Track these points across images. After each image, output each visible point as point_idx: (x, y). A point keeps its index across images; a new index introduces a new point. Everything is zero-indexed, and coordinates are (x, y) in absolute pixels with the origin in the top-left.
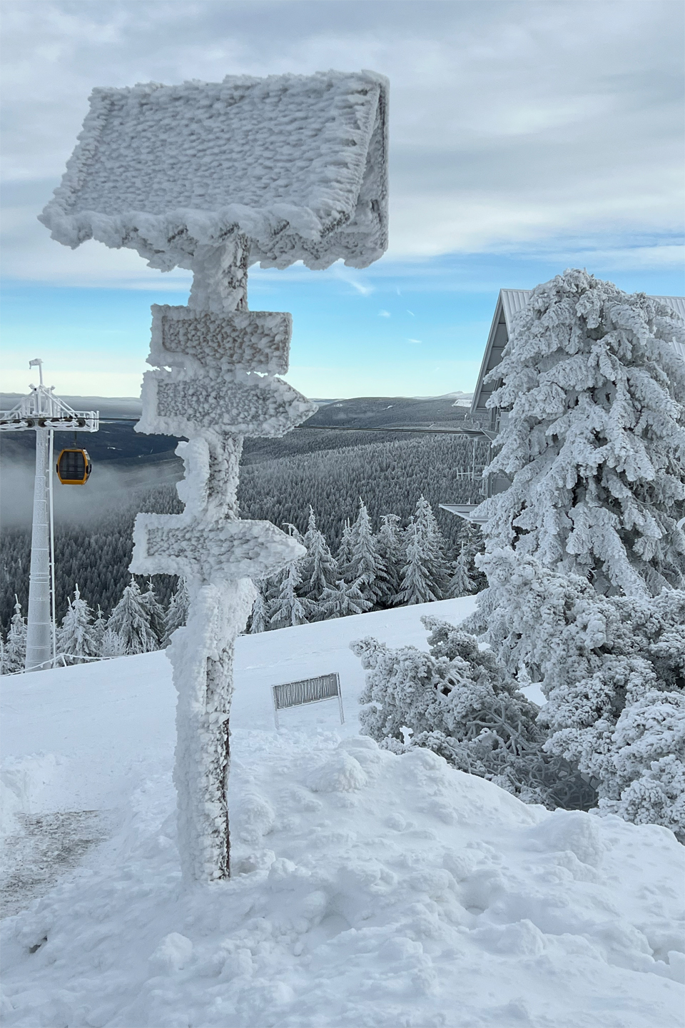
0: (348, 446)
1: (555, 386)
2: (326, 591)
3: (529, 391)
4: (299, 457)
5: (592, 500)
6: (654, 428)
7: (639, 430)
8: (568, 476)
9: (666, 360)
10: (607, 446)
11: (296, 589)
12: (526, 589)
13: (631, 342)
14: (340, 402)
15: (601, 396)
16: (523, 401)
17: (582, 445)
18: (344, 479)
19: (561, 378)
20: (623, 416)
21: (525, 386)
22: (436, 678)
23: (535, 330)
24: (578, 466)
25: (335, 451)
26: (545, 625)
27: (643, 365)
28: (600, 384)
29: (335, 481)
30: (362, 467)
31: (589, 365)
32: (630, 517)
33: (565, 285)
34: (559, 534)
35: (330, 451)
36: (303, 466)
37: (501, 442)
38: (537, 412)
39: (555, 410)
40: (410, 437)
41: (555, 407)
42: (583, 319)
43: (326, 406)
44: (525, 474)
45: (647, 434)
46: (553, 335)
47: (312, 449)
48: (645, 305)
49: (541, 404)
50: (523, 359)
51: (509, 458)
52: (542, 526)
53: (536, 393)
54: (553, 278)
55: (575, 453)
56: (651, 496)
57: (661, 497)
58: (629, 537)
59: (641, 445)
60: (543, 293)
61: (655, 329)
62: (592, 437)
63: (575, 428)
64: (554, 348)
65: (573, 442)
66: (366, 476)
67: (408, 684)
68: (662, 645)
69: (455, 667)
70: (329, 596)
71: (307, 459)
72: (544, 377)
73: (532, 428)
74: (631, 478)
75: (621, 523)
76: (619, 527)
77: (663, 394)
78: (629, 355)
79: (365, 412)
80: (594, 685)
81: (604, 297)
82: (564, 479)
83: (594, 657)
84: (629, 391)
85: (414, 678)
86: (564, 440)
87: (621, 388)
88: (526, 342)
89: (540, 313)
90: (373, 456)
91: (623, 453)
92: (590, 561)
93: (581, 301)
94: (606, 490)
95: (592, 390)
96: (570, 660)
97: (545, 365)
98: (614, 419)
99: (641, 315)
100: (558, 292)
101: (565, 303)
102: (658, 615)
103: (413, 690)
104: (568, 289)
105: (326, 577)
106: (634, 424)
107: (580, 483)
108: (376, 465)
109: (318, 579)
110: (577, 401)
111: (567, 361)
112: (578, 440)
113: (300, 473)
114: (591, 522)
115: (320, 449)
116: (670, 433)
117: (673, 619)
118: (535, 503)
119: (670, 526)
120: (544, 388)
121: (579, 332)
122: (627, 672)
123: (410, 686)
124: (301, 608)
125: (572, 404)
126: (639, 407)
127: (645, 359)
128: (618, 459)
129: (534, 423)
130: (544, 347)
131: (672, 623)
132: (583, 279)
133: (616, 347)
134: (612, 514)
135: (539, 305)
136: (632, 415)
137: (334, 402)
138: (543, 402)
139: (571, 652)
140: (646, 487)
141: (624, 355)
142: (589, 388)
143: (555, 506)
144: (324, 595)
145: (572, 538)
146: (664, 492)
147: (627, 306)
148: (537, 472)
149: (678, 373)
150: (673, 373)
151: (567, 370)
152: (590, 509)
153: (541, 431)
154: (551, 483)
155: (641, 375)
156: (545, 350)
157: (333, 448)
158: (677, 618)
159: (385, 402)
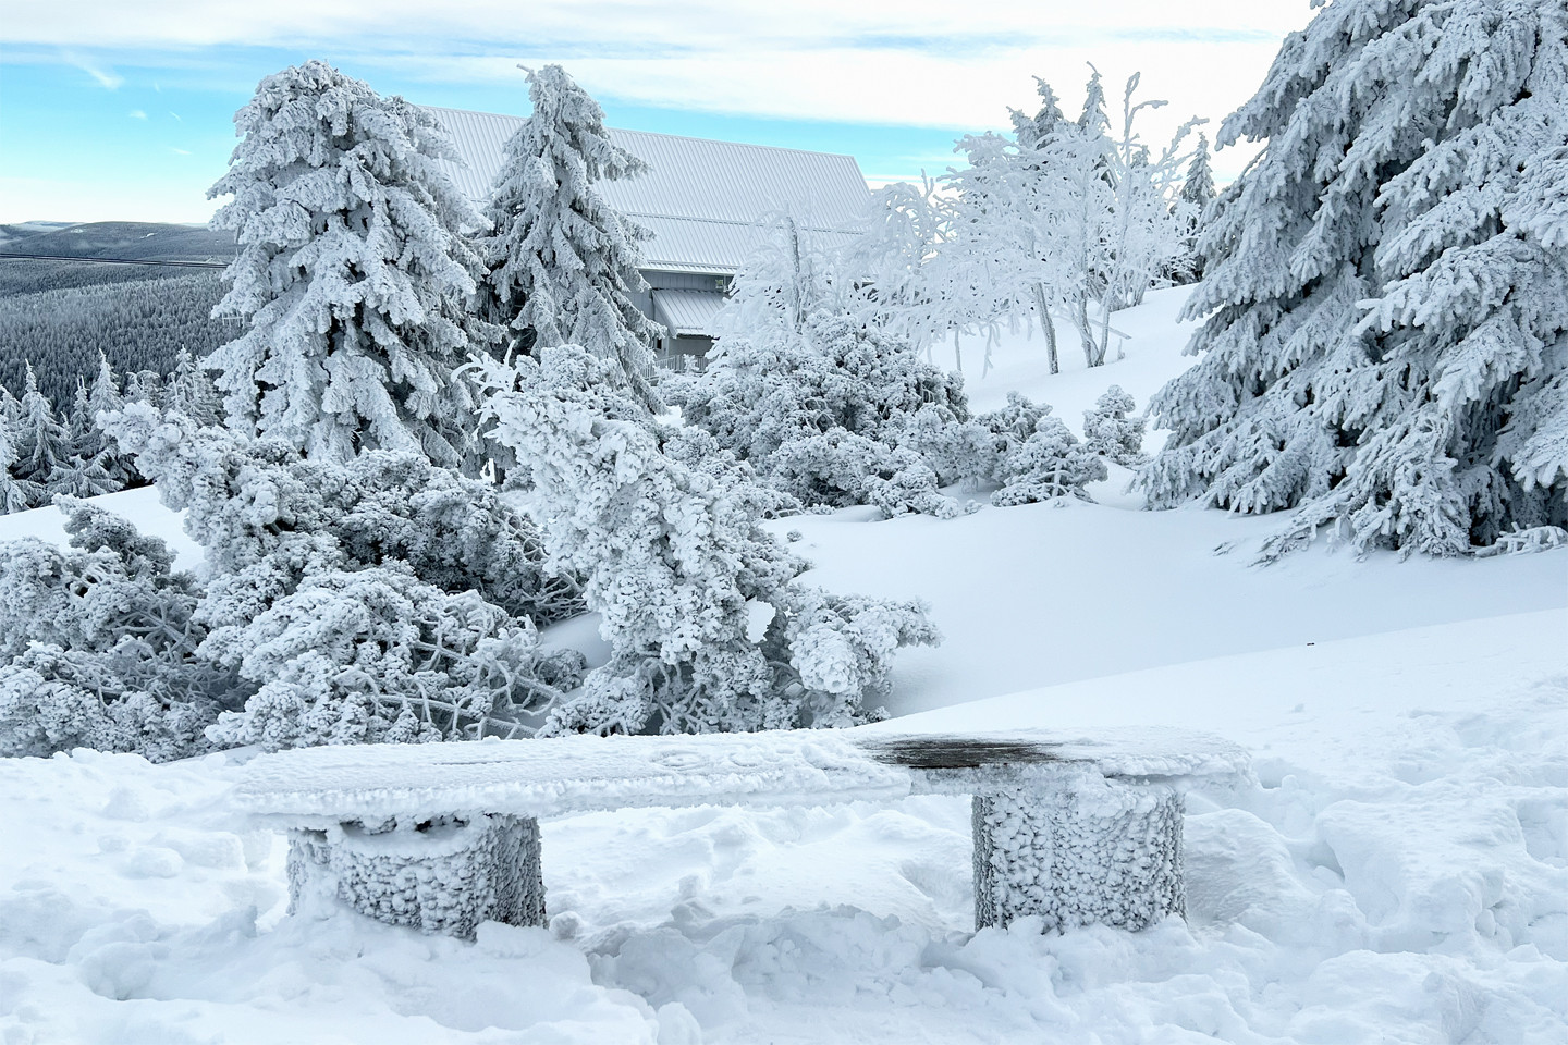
0: (95, 283)
1: (296, 206)
2: (56, 470)
3: (263, 209)
4: (25, 297)
5: (352, 347)
6: (422, 261)
7: (403, 263)
8: (320, 318)
9: (431, 179)
10: (365, 282)
11: (12, 469)
12: (172, 456)
13: (388, 156)
14: (80, 227)
15: (356, 219)
16: (256, 223)
17: (334, 279)
18: (93, 326)
19: (303, 196)
20: (382, 246)
21: (258, 204)
22: (67, 576)
23: (266, 133)
24: (331, 306)
25: (77, 290)
26: (199, 500)
27: (404, 185)
28: (353, 206)
29: (81, 330)
30: (117, 311)
31: (338, 181)
32: (398, 368)
33: (301, 79)
34: (313, 390)
35: (69, 290)
36: (32, 309)
37: (233, 274)
38: (275, 237)
39: (298, 236)
40: (181, 273)
41: (298, 232)
42: (327, 124)
43: (59, 232)
44: (265, 316)
45: (413, 267)
46: (290, 141)
47: (42, 288)
48: (403, 111)
49: (280, 228)
50: (252, 170)
51: (244, 295)
52: (292, 379)
53: (272, 214)
54: (286, 69)
55: (327, 290)
56: (425, 343)
57: (435, 343)
58: (400, 393)
59: (407, 281)
60: (274, 87)
61: (416, 141)
62: (347, 270)
63: (325, 259)
64: (292, 157)
65: (324, 277)
66: (123, 323)
67: (24, 587)
68: (356, 516)
69: (98, 559)
70: (59, 477)
71: (36, 300)
72: (281, 194)
73: (272, 258)
74: (396, 321)
75: (389, 374)
76: (387, 380)
77: (430, 221)
78: (387, 172)
79: (116, 241)
80: (263, 571)
81: (353, 97)
82: (315, 322)
83: (268, 537)
84: (390, 216)
85: (35, 577)
86: (313, 273)
87: (379, 213)
88: (255, 148)
89: (271, 112)
90: (131, 298)
91: (384, 291)
92: (353, 420)
93: (322, 101)
94: (368, 334)
95: (345, 212)
96: (235, 542)
97: (283, 179)
98: (372, 248)
99: (398, 122)
100: (292, 87)
101: (302, 102)
102: (356, 482)
103: (33, 594)
104: (305, 84)
105: (54, 452)
106: (397, 256)
107: (336, 328)
108: (135, 308)
109: (44, 455)
110: (326, 227)
111: (310, 175)
112: (329, 273)
113: (28, 318)
114: (353, 374)
115: (55, 287)
116: (440, 267)
117: (375, 485)
118: (281, 351)
119: (449, 378)
120: (282, 208)
121: (323, 139)
122: (306, 552)
123: (28, 589)
124: (19, 493)
125: (320, 230)
126: (403, 235)
127: (408, 178)
128: (379, 298)
129: (274, 252)
130: (278, 157)
131: (373, 489)
132: (322, 73)
133: (371, 162)
134: (377, 365)
135: (269, 101)
136: (394, 245)
137: (71, 226)
138: (282, 225)
139: (236, 532)
140: (418, 333)
141: (381, 172)
142: (340, 211)
143: (306, 355)
144: (53, 474)
145: (328, 393)
146: (438, 338)
147: (380, 111)
148: (282, 313)
149: (447, 195)
150: (441, 196)
151: (311, 186)
152: (350, 359)
153: (283, 262)
154: (298, 326)
155: (402, 197)
156: (280, 160)
157: (74, 287)
158: (380, 484)
159: (144, 229)
